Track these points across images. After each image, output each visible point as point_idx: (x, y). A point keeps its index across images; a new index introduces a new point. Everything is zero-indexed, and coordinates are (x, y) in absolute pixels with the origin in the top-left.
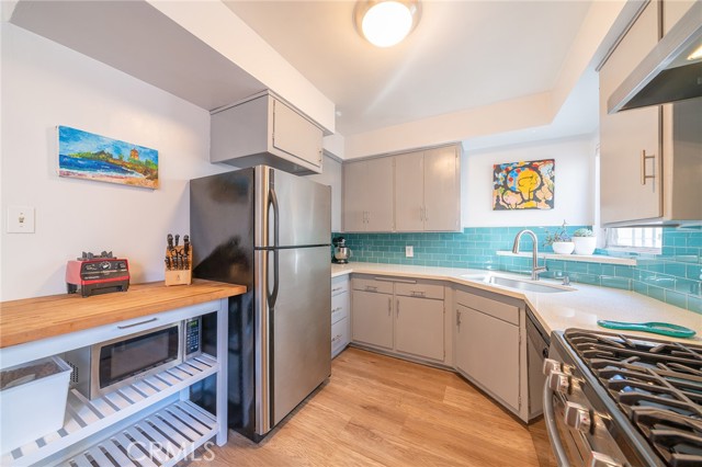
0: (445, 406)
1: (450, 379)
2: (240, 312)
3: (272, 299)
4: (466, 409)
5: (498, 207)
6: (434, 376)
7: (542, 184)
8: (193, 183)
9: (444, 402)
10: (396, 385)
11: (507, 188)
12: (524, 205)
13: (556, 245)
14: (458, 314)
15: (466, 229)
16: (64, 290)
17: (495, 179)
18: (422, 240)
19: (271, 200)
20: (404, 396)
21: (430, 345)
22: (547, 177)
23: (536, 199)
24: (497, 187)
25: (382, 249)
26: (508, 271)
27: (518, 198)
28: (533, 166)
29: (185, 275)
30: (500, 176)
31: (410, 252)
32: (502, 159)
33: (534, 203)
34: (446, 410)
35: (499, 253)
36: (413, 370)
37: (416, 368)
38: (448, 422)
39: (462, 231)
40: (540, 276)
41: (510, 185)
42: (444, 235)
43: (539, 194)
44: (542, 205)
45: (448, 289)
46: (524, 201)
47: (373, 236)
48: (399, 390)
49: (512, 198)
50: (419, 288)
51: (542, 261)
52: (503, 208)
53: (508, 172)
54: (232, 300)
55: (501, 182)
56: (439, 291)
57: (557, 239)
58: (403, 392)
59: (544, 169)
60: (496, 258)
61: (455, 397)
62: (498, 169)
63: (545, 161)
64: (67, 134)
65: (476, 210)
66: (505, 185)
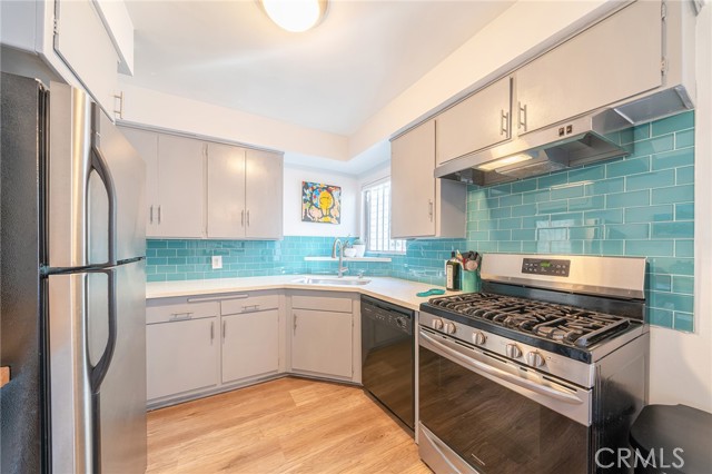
0: (300, 408)
1: (287, 384)
4: (316, 399)
5: (306, 219)
6: (273, 389)
7: (334, 205)
9: (298, 405)
10: (242, 420)
11: (312, 204)
12: (323, 219)
14: (295, 318)
17: (304, 194)
18: (232, 248)
20: (260, 424)
22: (337, 200)
23: (330, 215)
24: (305, 201)
26: (317, 274)
27: (319, 213)
28: (328, 189)
30: (307, 192)
32: (308, 178)
33: (329, 219)
34: (304, 411)
35: (307, 259)
36: (249, 395)
37: (249, 392)
38: (313, 419)
40: (344, 274)
41: (315, 201)
43: (332, 212)
44: (334, 220)
45: (283, 297)
46: (323, 216)
48: (249, 423)
49: (315, 213)
50: (251, 301)
52: (309, 220)
53: (313, 190)
55: (308, 198)
57: (345, 247)
58: (255, 421)
59: (335, 193)
60: (304, 262)
61: (303, 396)
62: (306, 186)
63: (336, 187)
66: (311, 201)
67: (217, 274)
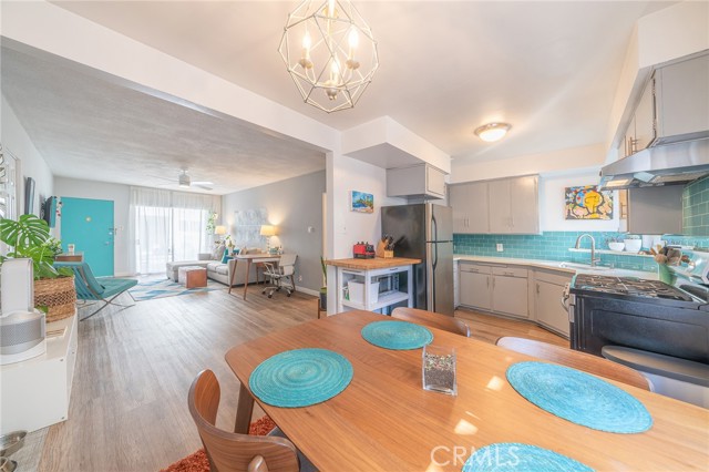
2: (420, 273)
3: (434, 266)
5: (569, 217)
7: (603, 202)
8: (382, 208)
11: (576, 204)
12: (589, 216)
13: (610, 244)
15: (545, 233)
16: (352, 256)
17: (567, 197)
18: (510, 240)
19: (433, 218)
21: (517, 306)
22: (607, 198)
23: (599, 212)
24: (568, 203)
25: (477, 245)
26: (578, 262)
27: (585, 212)
28: (595, 189)
29: (391, 253)
30: (570, 195)
31: (500, 248)
32: (573, 183)
33: (597, 215)
35: (570, 250)
39: (541, 234)
40: (596, 264)
41: (578, 202)
42: (528, 237)
43: (601, 209)
44: (604, 216)
45: (531, 271)
46: (589, 213)
47: (471, 236)
49: (579, 211)
50: (509, 270)
51: (598, 255)
52: (573, 218)
53: (577, 193)
54: (414, 266)
55: (571, 200)
56: (524, 272)
57: (613, 240)
60: (568, 252)
62: (568, 190)
64: (355, 193)
65: (551, 217)
66: (574, 202)
67: (499, 255)
